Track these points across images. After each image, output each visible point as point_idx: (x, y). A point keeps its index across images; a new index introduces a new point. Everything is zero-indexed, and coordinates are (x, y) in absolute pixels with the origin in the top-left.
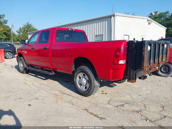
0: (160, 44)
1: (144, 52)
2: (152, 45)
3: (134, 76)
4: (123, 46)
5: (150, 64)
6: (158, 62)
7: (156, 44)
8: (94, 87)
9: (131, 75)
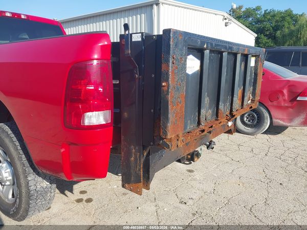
0: (235, 55)
1: (167, 80)
2: (207, 52)
3: (140, 170)
4: (96, 56)
5: (199, 123)
6: (231, 110)
7: (221, 53)
8: (29, 196)
9: (133, 164)
